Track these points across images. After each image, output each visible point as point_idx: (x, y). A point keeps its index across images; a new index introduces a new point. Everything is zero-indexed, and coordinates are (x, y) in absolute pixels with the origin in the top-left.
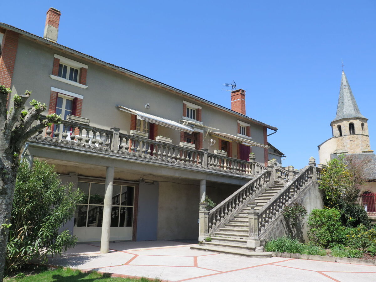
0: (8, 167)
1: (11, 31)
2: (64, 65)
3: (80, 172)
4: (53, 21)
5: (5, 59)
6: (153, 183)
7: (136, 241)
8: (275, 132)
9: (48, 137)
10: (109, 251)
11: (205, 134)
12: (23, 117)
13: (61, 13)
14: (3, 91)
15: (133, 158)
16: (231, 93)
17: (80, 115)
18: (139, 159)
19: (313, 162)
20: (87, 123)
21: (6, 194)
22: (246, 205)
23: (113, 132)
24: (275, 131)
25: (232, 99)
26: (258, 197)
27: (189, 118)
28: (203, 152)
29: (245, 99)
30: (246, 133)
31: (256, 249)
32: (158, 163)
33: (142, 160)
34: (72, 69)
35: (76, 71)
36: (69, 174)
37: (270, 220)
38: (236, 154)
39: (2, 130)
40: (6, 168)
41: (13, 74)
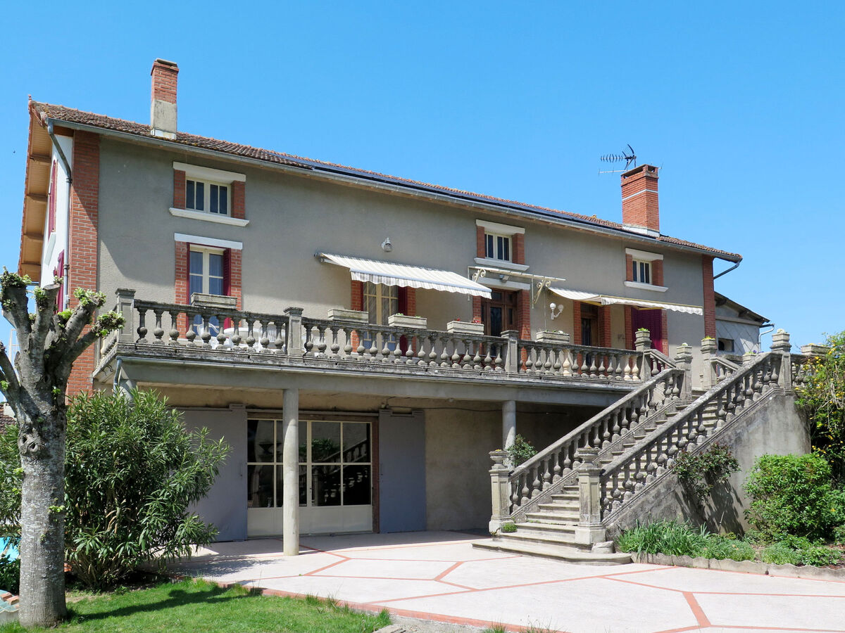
0: (46, 413)
1: (81, 131)
2: (197, 183)
3: (252, 401)
4: (164, 90)
5: (80, 191)
6: (411, 413)
7: (379, 533)
8: (736, 267)
9: (157, 343)
10: (300, 552)
11: (536, 293)
12: (64, 321)
13: (180, 68)
14: (15, 283)
15: (335, 367)
16: (620, 179)
17: (240, 283)
18: (348, 368)
19: (782, 342)
20: (231, 305)
21: (49, 457)
22: (609, 453)
23: (288, 318)
24: (733, 264)
25: (625, 194)
26: (643, 432)
27: (495, 261)
28: (506, 340)
29: (657, 190)
30: (653, 279)
31: (594, 547)
32: (392, 373)
33: (355, 371)
34: (214, 188)
35: (224, 189)
36: (228, 407)
37: (638, 485)
38: (623, 332)
39: (26, 351)
40: (43, 415)
41: (98, 219)
